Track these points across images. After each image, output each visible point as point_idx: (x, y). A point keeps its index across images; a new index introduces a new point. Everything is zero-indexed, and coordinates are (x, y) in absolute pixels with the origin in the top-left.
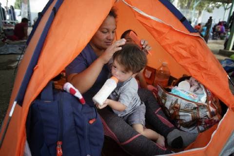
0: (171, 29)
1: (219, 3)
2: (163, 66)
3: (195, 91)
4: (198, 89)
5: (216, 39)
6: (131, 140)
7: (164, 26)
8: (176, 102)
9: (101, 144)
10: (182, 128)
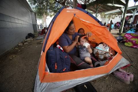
0: (94, 25)
1: (117, 15)
2: (93, 39)
3: (105, 47)
4: (106, 46)
5: (116, 29)
6: (81, 64)
7: (92, 24)
8: (98, 52)
9: (70, 65)
10: (100, 61)
